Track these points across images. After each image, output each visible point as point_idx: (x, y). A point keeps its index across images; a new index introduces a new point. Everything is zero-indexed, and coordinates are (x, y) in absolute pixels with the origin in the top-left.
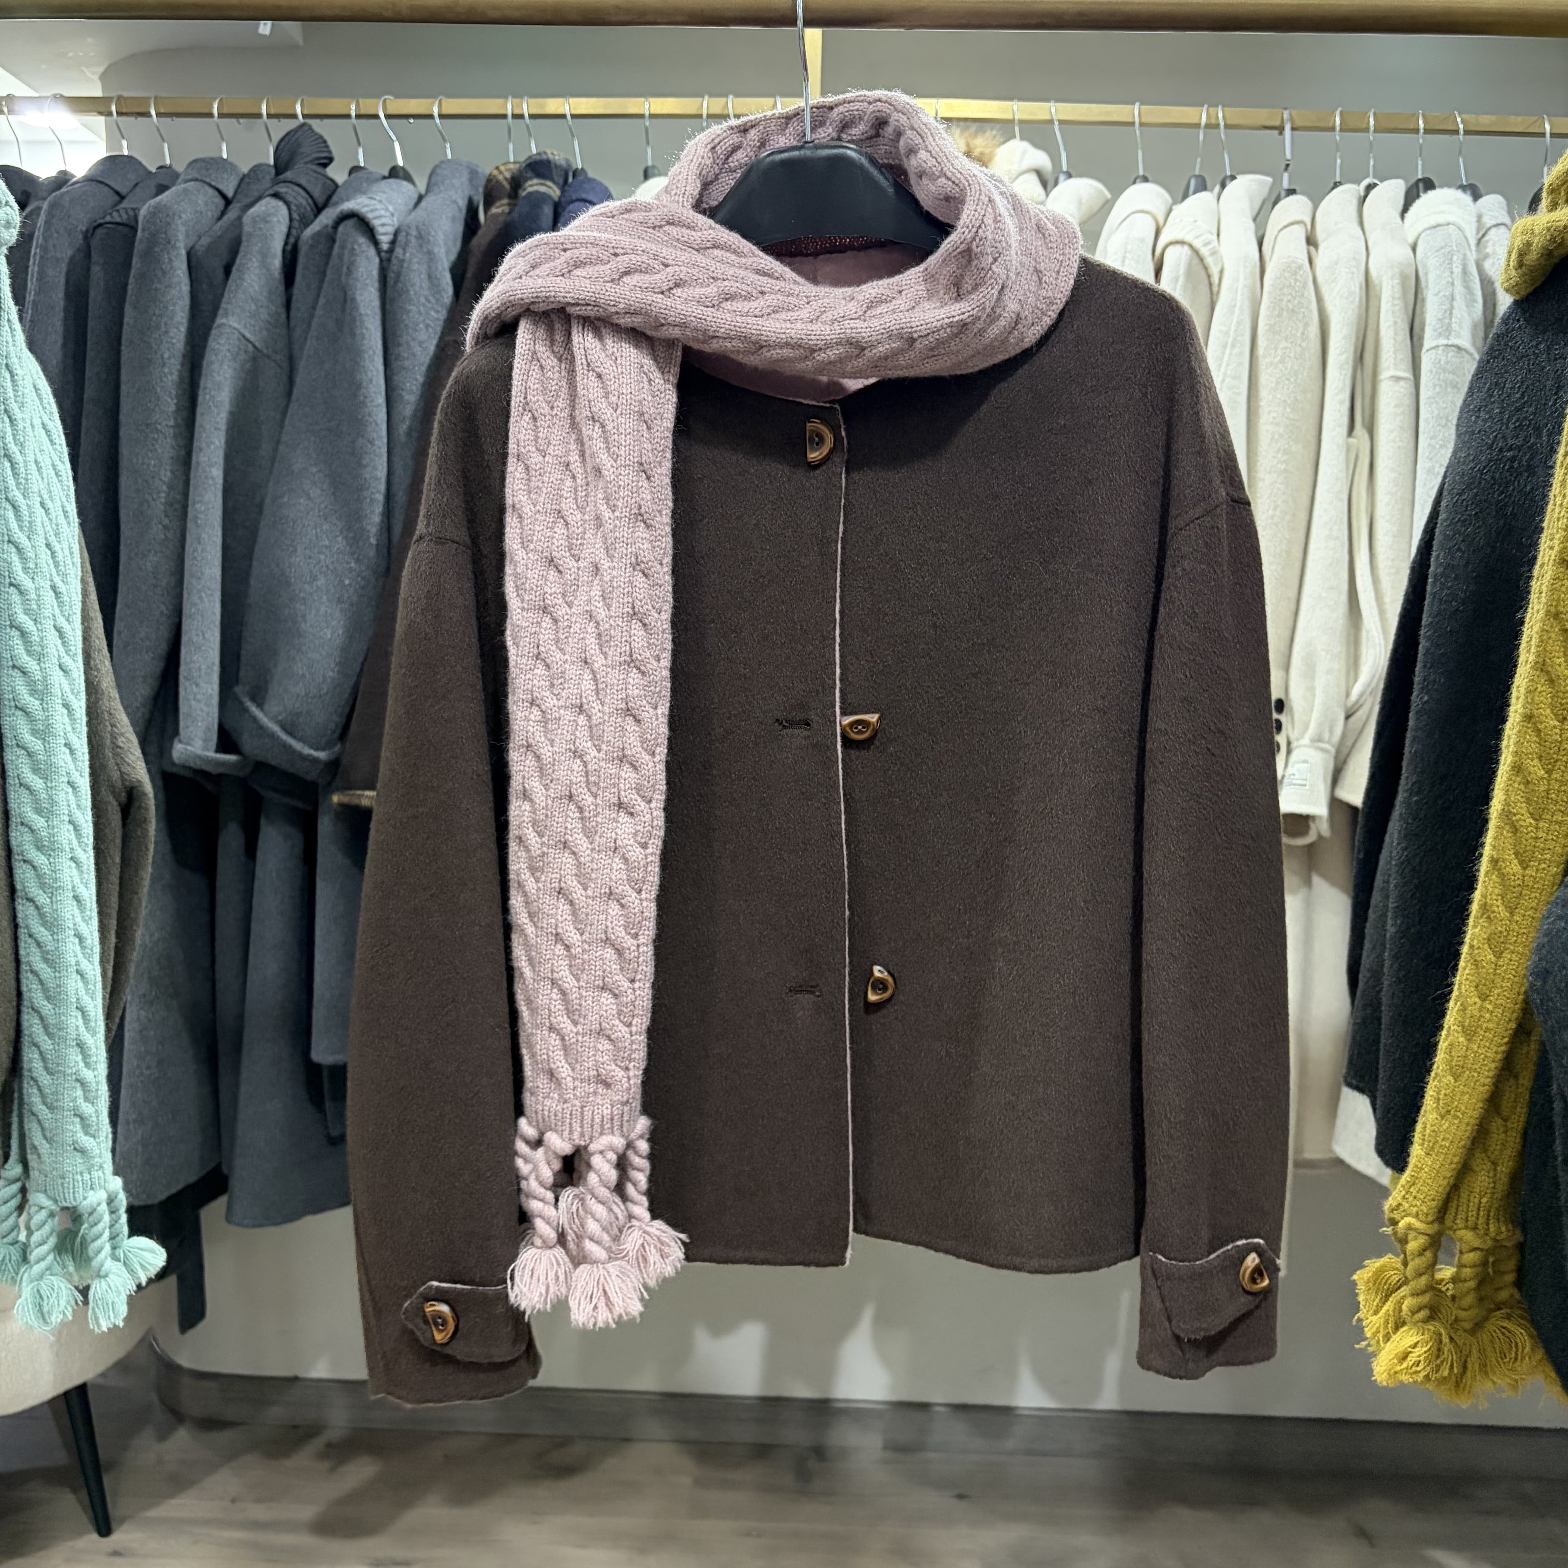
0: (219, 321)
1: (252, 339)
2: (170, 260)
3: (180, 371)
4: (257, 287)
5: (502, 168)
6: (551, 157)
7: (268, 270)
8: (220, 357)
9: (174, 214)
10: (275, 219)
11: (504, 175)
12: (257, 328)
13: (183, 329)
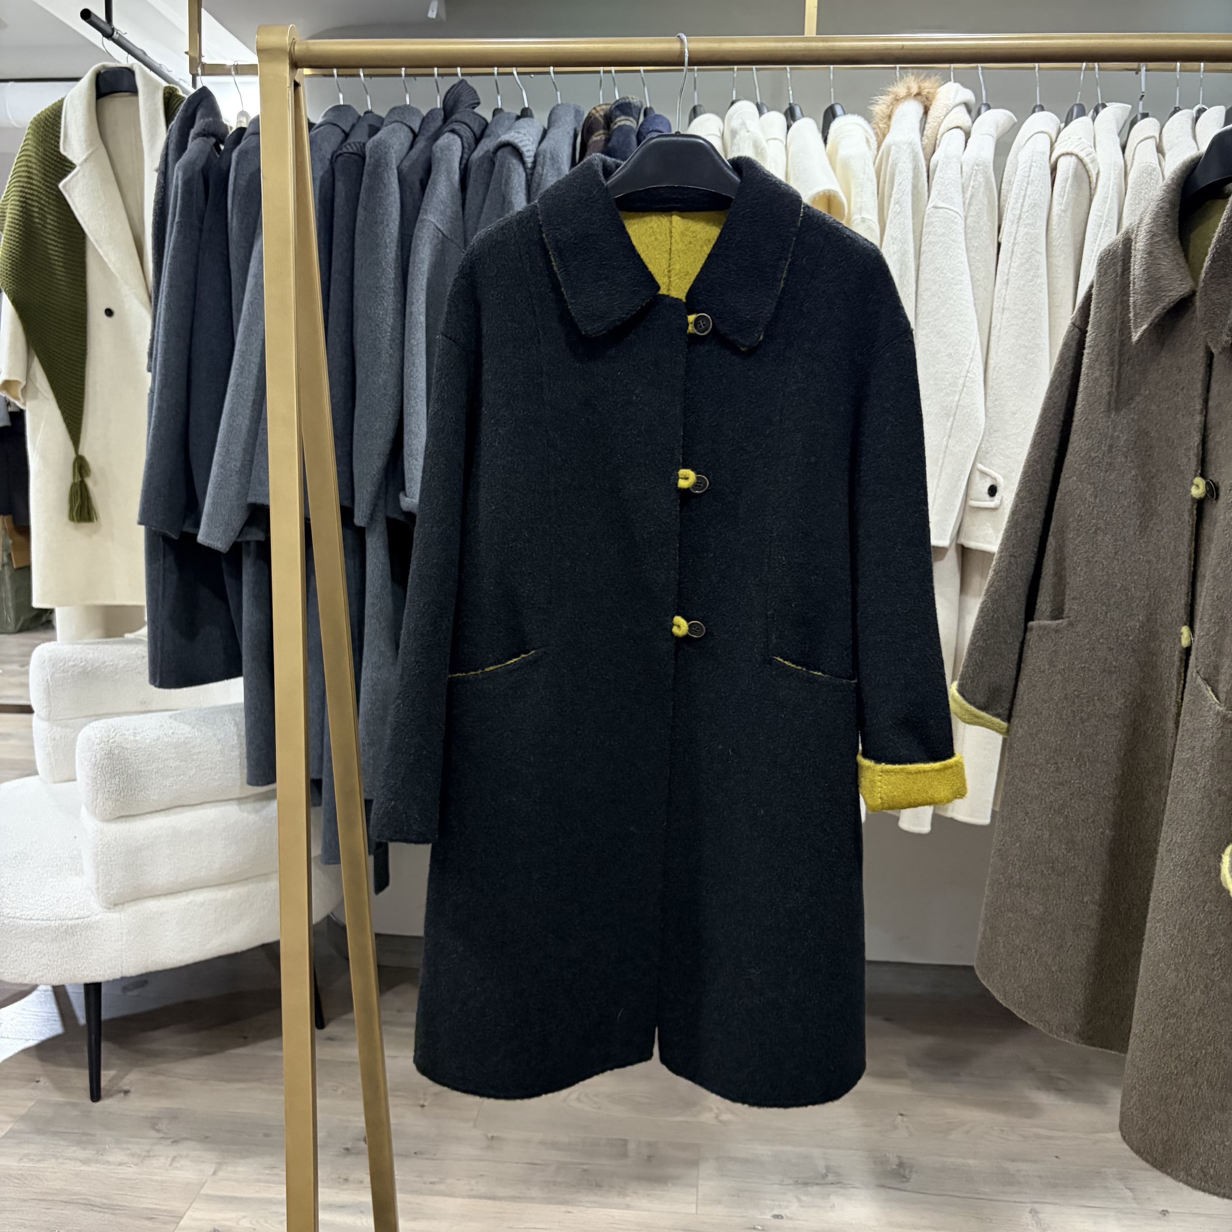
0: (421, 217)
1: (442, 229)
2: (389, 177)
3: (396, 252)
4: (444, 194)
5: (598, 109)
6: (632, 101)
7: (451, 182)
8: (423, 242)
9: (389, 146)
10: (455, 148)
11: (600, 114)
12: (445, 222)
13: (397, 223)
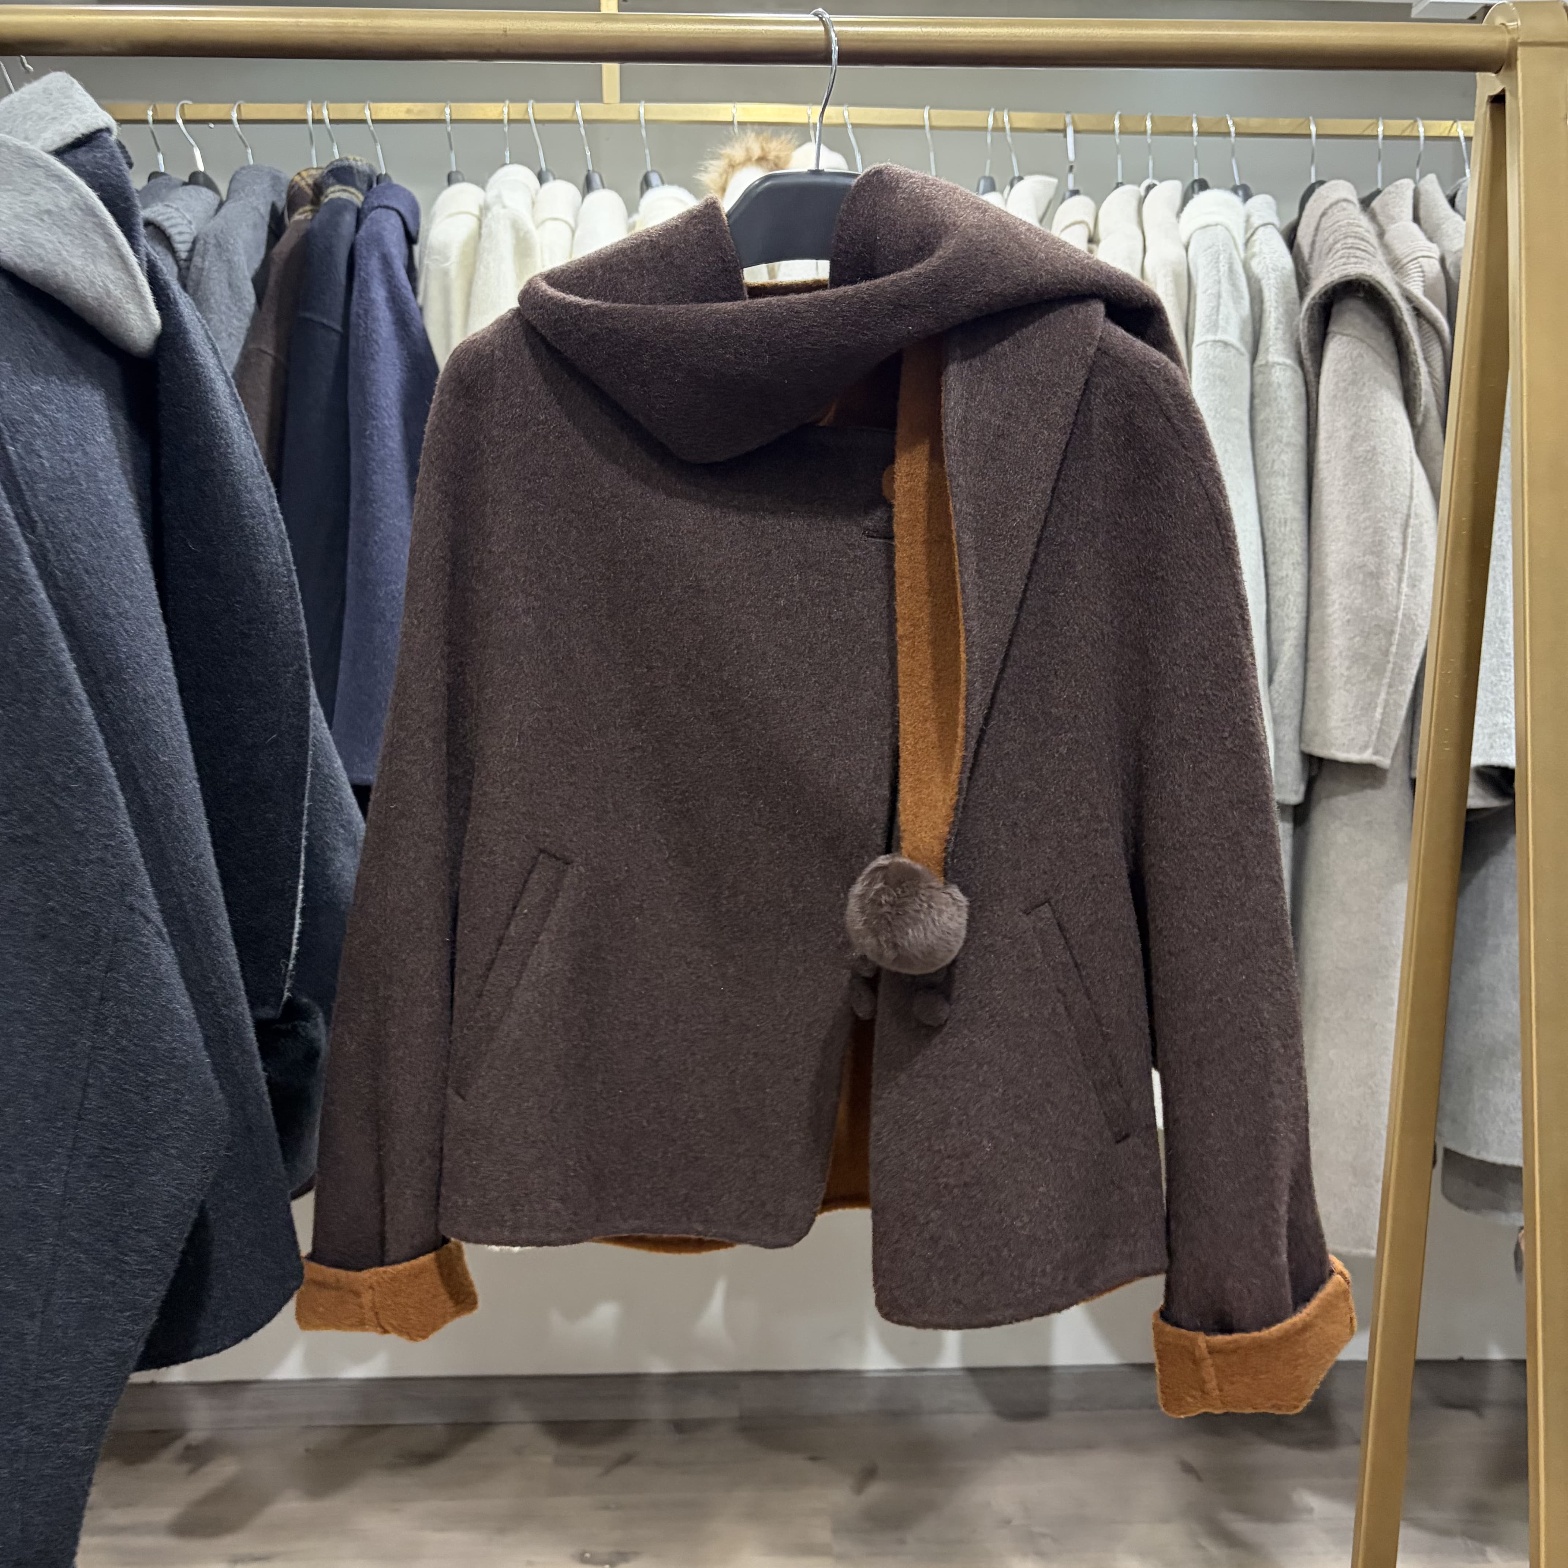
5: (304, 174)
6: (353, 163)
11: (306, 181)
